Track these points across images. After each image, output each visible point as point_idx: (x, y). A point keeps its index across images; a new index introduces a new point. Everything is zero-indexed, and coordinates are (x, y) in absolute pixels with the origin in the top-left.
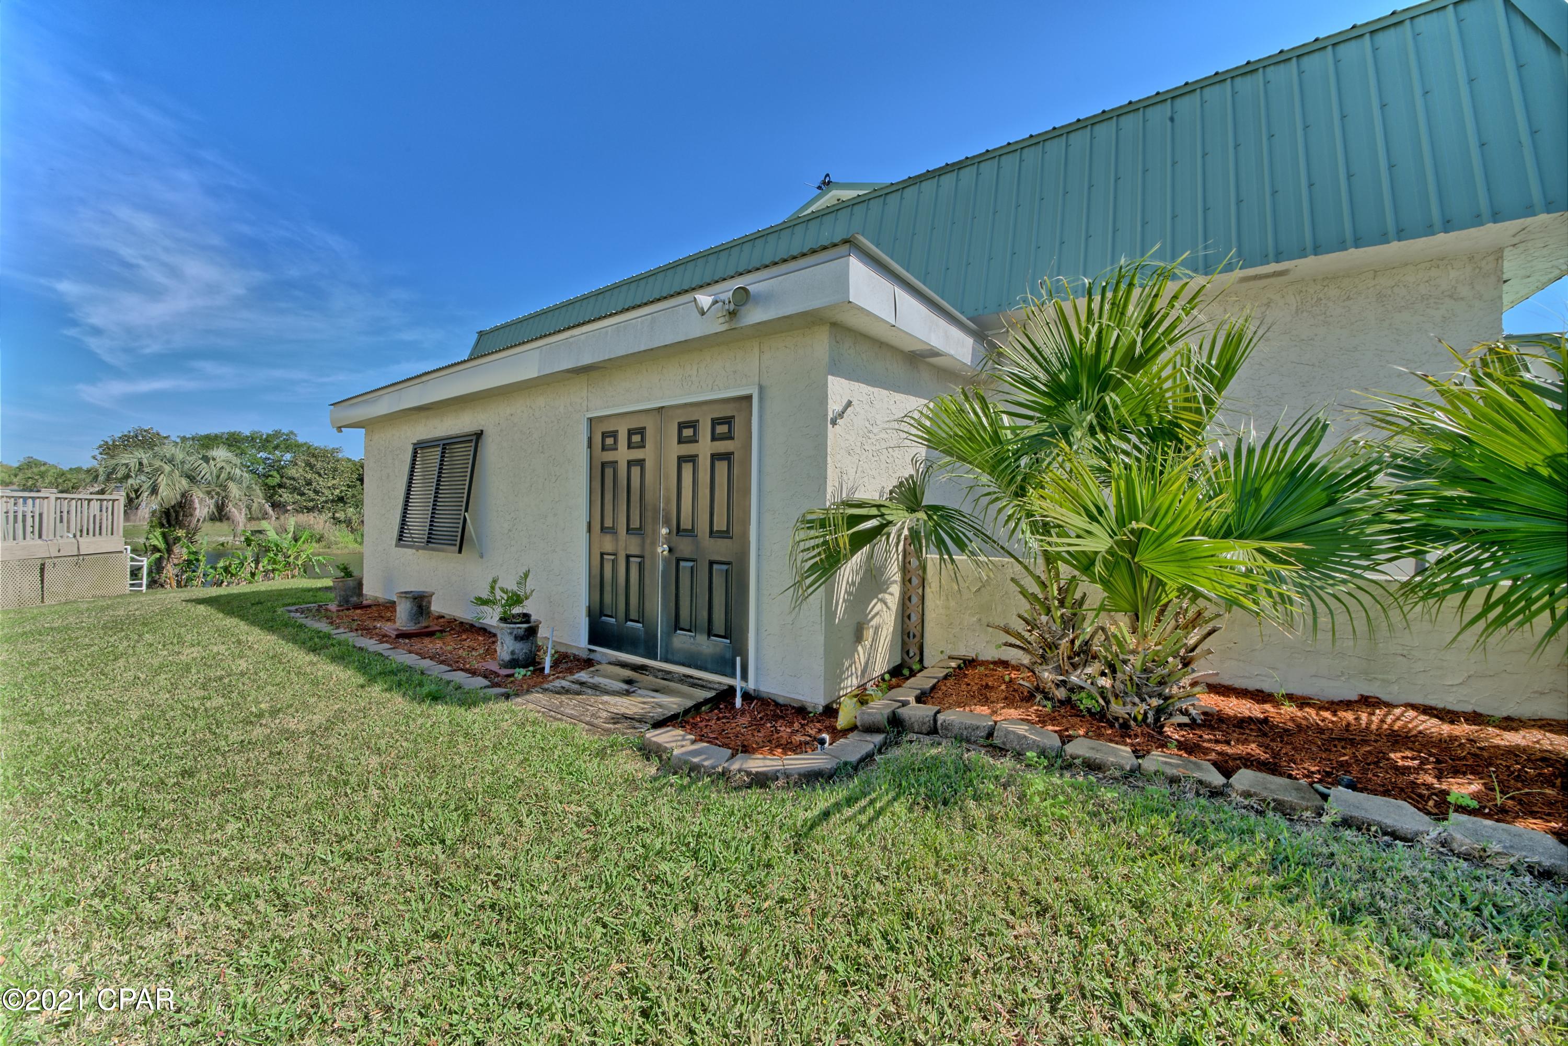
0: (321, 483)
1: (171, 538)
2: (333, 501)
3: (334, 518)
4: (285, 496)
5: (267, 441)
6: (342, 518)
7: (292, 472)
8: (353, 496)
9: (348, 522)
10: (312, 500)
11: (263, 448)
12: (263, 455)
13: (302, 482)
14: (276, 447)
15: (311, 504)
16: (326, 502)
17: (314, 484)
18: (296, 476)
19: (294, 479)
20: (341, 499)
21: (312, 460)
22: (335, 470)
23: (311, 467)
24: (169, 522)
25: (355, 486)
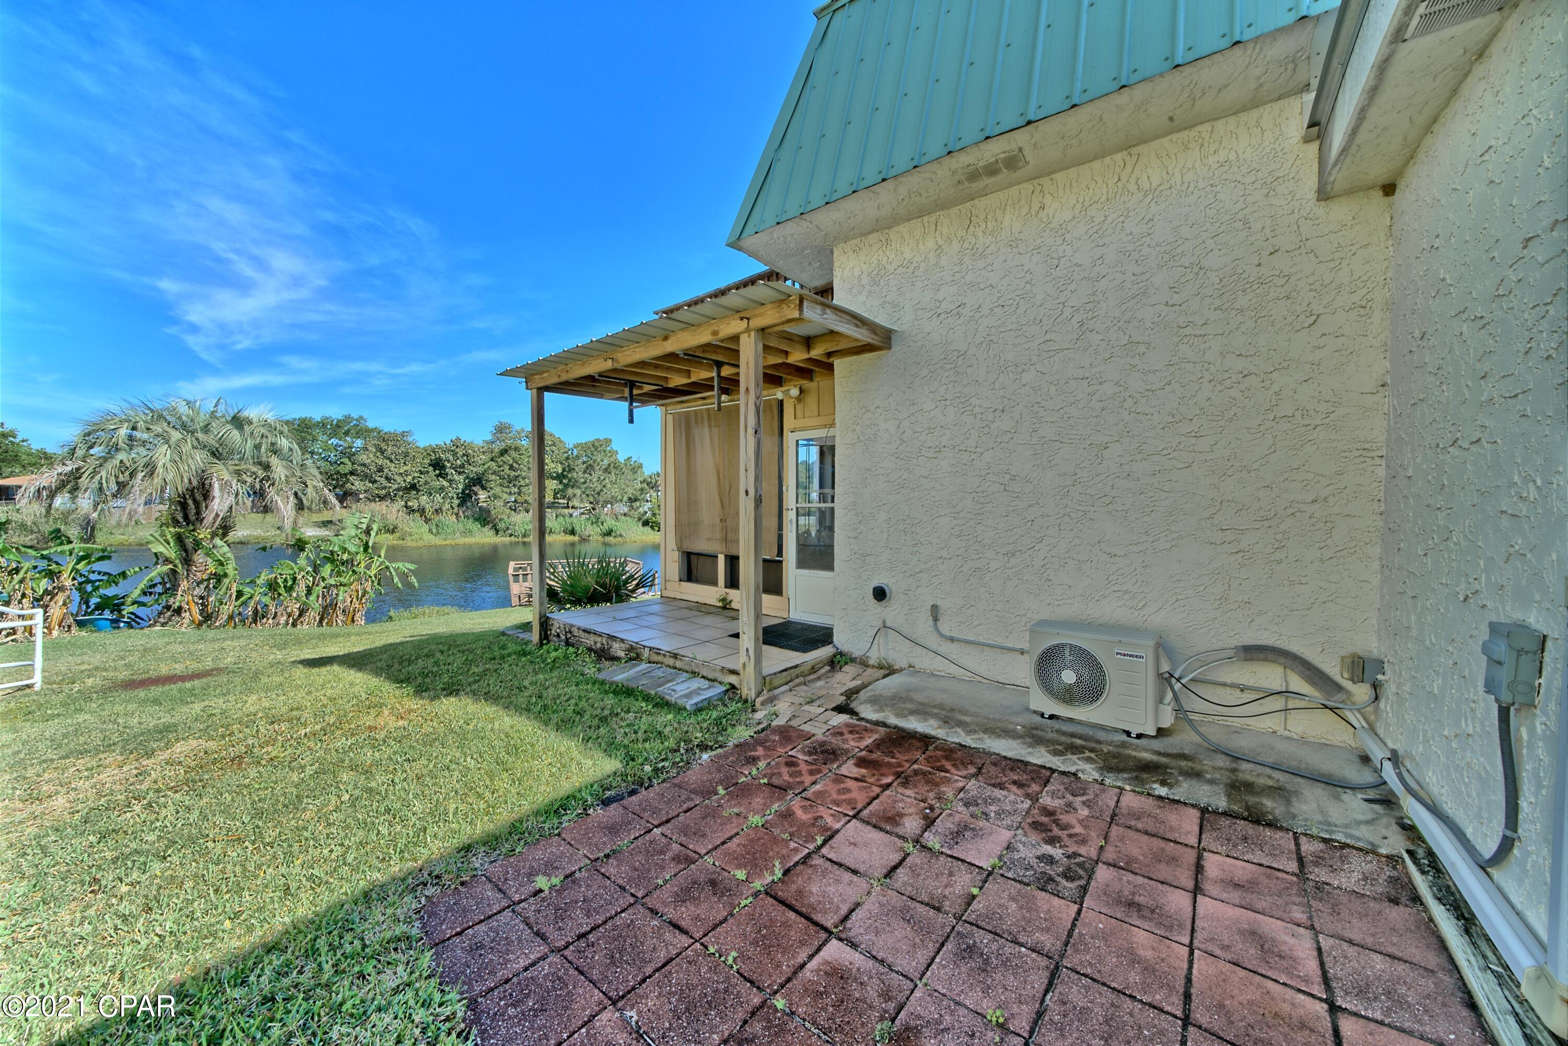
0: (392, 469)
1: (189, 542)
2: (406, 488)
3: (406, 507)
4: (357, 484)
5: (338, 426)
6: (415, 507)
7: (363, 458)
8: (426, 483)
9: (422, 511)
10: (385, 488)
11: (334, 434)
12: (334, 441)
13: (373, 468)
14: (347, 433)
15: (383, 492)
16: (398, 490)
17: (386, 471)
18: (367, 462)
19: (364, 465)
20: (413, 487)
21: (383, 446)
22: (406, 455)
23: (382, 452)
24: (186, 517)
25: (428, 472)
